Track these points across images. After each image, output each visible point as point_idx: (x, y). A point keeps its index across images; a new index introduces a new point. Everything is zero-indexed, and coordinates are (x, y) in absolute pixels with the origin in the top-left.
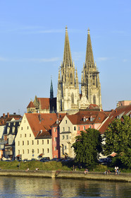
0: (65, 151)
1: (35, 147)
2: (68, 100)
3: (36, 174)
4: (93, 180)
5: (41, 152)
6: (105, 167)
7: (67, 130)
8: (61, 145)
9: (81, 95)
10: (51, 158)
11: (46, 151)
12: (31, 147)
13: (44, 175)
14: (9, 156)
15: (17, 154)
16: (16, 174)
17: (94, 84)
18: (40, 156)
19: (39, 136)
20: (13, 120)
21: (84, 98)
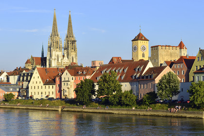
0: (65, 94)
1: (44, 90)
2: (55, 59)
3: (47, 109)
4: (89, 112)
5: (47, 94)
6: (97, 104)
7: (67, 79)
8: (62, 89)
9: (64, 56)
10: (55, 98)
11: (51, 93)
12: (40, 90)
13: (53, 109)
14: (24, 96)
15: (30, 95)
16: (33, 108)
17: (72, 49)
18: (47, 97)
19: (46, 83)
20: (24, 72)
21: (66, 58)
